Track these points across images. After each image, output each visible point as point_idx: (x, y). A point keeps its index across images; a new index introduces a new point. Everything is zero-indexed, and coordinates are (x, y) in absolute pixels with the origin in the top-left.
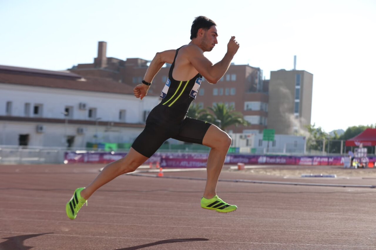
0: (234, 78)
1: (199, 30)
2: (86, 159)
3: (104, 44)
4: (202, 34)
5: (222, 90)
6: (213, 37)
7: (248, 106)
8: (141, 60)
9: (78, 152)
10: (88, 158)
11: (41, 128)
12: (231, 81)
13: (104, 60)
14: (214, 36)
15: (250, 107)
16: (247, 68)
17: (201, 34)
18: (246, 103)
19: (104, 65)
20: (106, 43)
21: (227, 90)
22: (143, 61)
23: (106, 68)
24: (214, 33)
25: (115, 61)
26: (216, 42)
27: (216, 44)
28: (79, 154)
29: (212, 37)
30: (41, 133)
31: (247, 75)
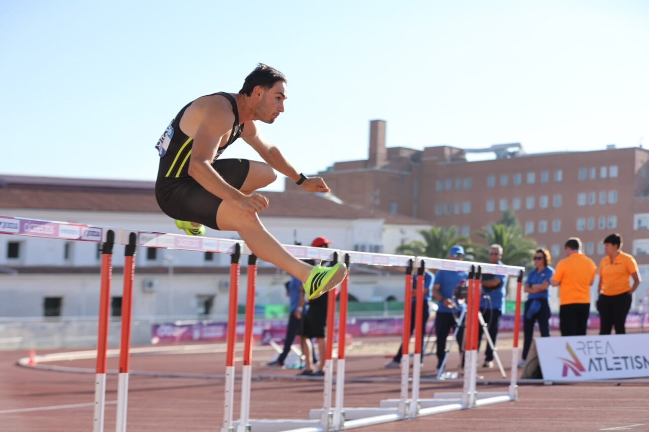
0: (614, 172)
1: (254, 89)
2: (196, 334)
3: (380, 124)
4: (259, 95)
5: (593, 195)
6: (277, 101)
7: (640, 222)
8: (451, 148)
9: (179, 323)
10: (201, 332)
11: (150, 285)
12: (608, 178)
13: (381, 152)
14: (279, 98)
15: (643, 224)
16: (638, 153)
17: (257, 96)
18: (637, 217)
19: (381, 163)
20: (384, 122)
21: (602, 195)
22: (455, 152)
23: (385, 167)
24: (279, 95)
25: (405, 154)
26: (281, 109)
27: (280, 113)
28: (182, 326)
29: (275, 101)
30: (151, 292)
31: (638, 165)
